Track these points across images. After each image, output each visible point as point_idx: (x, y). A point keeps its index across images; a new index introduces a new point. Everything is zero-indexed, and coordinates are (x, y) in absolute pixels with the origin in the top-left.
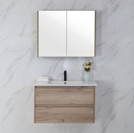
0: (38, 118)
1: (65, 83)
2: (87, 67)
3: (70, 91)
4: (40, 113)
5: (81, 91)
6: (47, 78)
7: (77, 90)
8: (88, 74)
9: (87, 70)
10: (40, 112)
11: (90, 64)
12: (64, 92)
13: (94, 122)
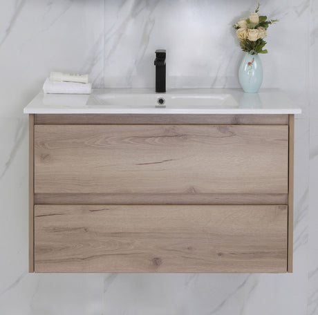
0: (44, 250)
1: (161, 101)
2: (254, 36)
3: (184, 136)
4: (55, 230)
5: (233, 134)
6: (85, 79)
7: (213, 130)
8: (255, 64)
9: (253, 47)
10: (57, 224)
11: (263, 23)
12: (157, 140)
13: (288, 269)
